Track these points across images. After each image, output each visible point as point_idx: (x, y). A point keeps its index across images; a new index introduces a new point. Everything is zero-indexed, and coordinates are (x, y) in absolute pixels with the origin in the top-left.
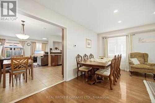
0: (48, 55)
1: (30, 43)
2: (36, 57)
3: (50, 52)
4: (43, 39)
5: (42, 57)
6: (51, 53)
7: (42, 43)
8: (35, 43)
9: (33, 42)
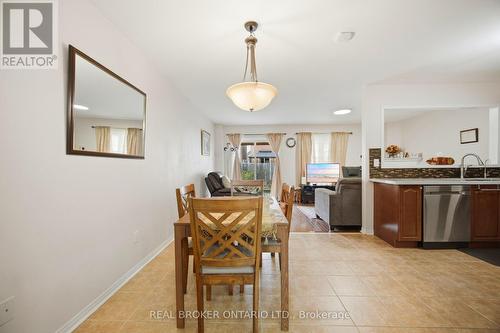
0: (359, 183)
1: (295, 137)
2: (311, 185)
3: (372, 166)
4: (337, 113)
5: (332, 188)
6: (375, 172)
7: (333, 134)
8: (310, 134)
9: (302, 134)
